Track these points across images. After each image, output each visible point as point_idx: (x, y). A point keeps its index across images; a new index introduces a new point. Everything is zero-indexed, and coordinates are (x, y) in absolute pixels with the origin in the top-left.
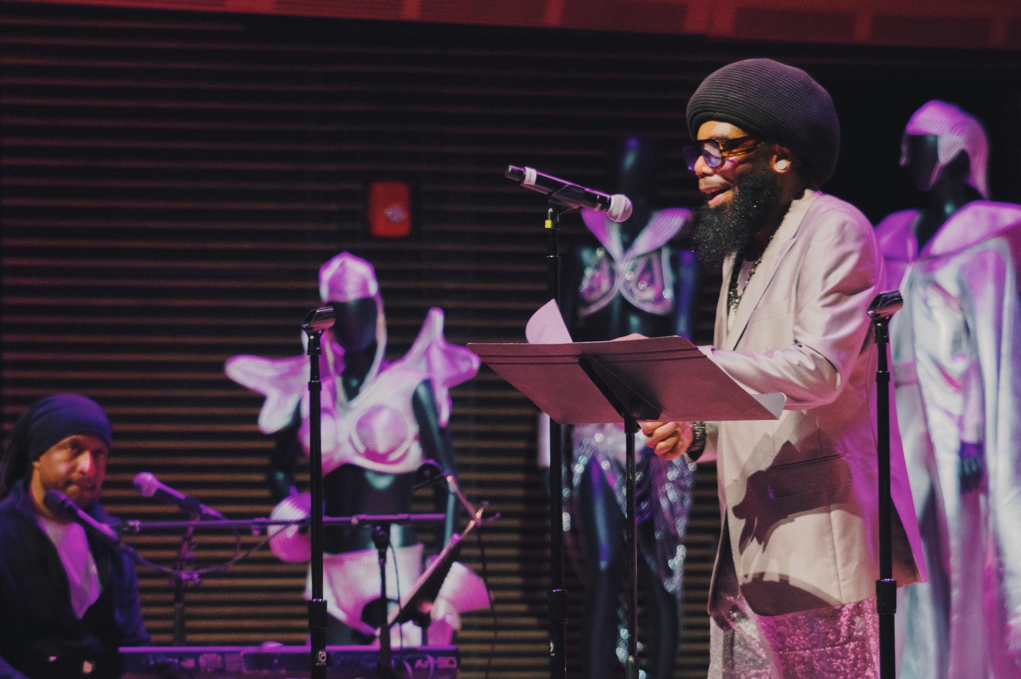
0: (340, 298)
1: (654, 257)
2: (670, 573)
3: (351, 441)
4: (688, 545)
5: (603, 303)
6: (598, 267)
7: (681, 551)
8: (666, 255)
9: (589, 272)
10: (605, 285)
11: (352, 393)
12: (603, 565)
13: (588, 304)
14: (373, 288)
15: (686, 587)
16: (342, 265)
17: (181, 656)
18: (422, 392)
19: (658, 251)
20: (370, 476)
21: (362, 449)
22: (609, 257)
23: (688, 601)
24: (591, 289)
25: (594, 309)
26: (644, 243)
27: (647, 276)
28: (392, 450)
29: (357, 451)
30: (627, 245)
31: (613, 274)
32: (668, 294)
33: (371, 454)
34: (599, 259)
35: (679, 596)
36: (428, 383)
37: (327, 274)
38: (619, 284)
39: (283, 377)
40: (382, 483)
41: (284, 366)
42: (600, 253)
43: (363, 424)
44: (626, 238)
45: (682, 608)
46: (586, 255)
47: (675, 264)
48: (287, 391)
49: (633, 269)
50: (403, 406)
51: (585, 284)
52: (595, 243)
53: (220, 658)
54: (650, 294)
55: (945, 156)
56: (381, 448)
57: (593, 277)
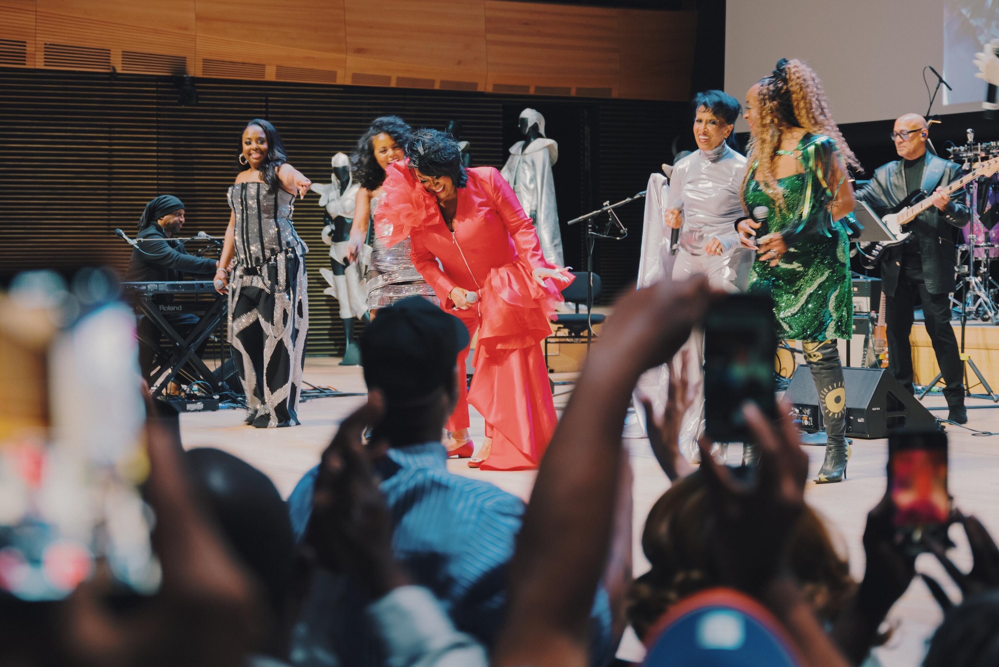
0: (338, 166)
11: (342, 194)
17: (140, 285)
21: (342, 211)
37: (334, 159)
39: (326, 190)
53: (157, 286)
55: (530, 124)
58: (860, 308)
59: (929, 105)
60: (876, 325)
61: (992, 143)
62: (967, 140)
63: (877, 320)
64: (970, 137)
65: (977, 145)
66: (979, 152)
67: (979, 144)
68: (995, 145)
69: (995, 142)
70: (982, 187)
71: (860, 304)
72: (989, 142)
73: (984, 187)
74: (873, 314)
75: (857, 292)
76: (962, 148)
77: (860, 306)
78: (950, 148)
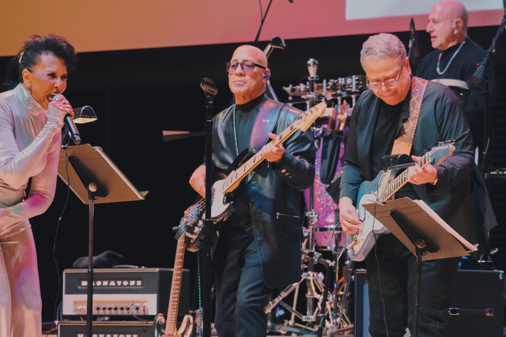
58: (144, 310)
59: (260, 24)
60: (164, 334)
61: (340, 79)
62: (308, 74)
63: (164, 326)
64: (312, 71)
65: (322, 82)
66: (324, 92)
67: (325, 81)
68: (343, 82)
69: (343, 79)
70: (328, 143)
71: (144, 304)
72: (336, 78)
73: (331, 143)
74: (160, 318)
75: (141, 288)
76: (302, 87)
77: (144, 307)
78: (288, 86)
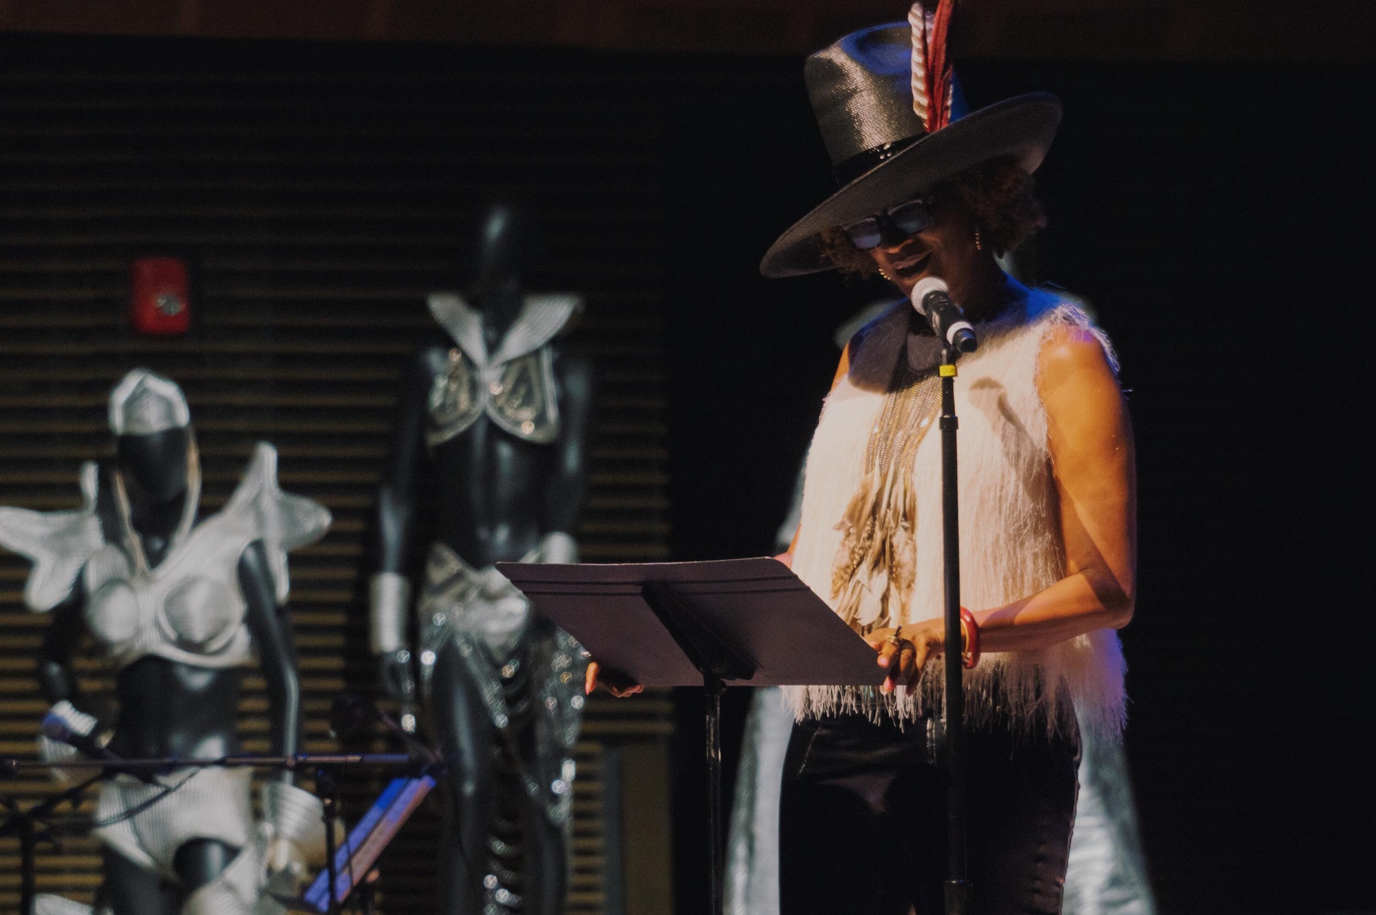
0: (138, 429)
1: (531, 362)
2: (555, 798)
3: (157, 624)
4: (579, 758)
5: (462, 427)
6: (452, 377)
7: (569, 769)
8: (546, 360)
9: (441, 383)
10: (464, 401)
11: (156, 559)
12: (469, 788)
13: (438, 428)
14: (183, 416)
15: (577, 815)
16: (140, 384)
18: (251, 556)
19: (536, 353)
20: (182, 672)
21: (172, 635)
22: (468, 362)
23: (579, 834)
24: (443, 407)
25: (449, 435)
26: (517, 342)
27: (522, 391)
28: (212, 637)
29: (166, 639)
30: (493, 347)
31: (474, 388)
32: (552, 413)
33: (185, 644)
34: (455, 365)
35: (568, 829)
36: (258, 545)
37: (121, 396)
38: (483, 400)
39: (59, 536)
40: (199, 682)
41: (58, 520)
42: (455, 357)
43: (173, 601)
44: (491, 335)
45: (571, 844)
46: (434, 359)
47: (559, 372)
48: (64, 553)
49: (503, 379)
50: (225, 575)
51: (436, 399)
52: (447, 342)
54: (527, 414)
56: (198, 635)
57: (447, 391)
